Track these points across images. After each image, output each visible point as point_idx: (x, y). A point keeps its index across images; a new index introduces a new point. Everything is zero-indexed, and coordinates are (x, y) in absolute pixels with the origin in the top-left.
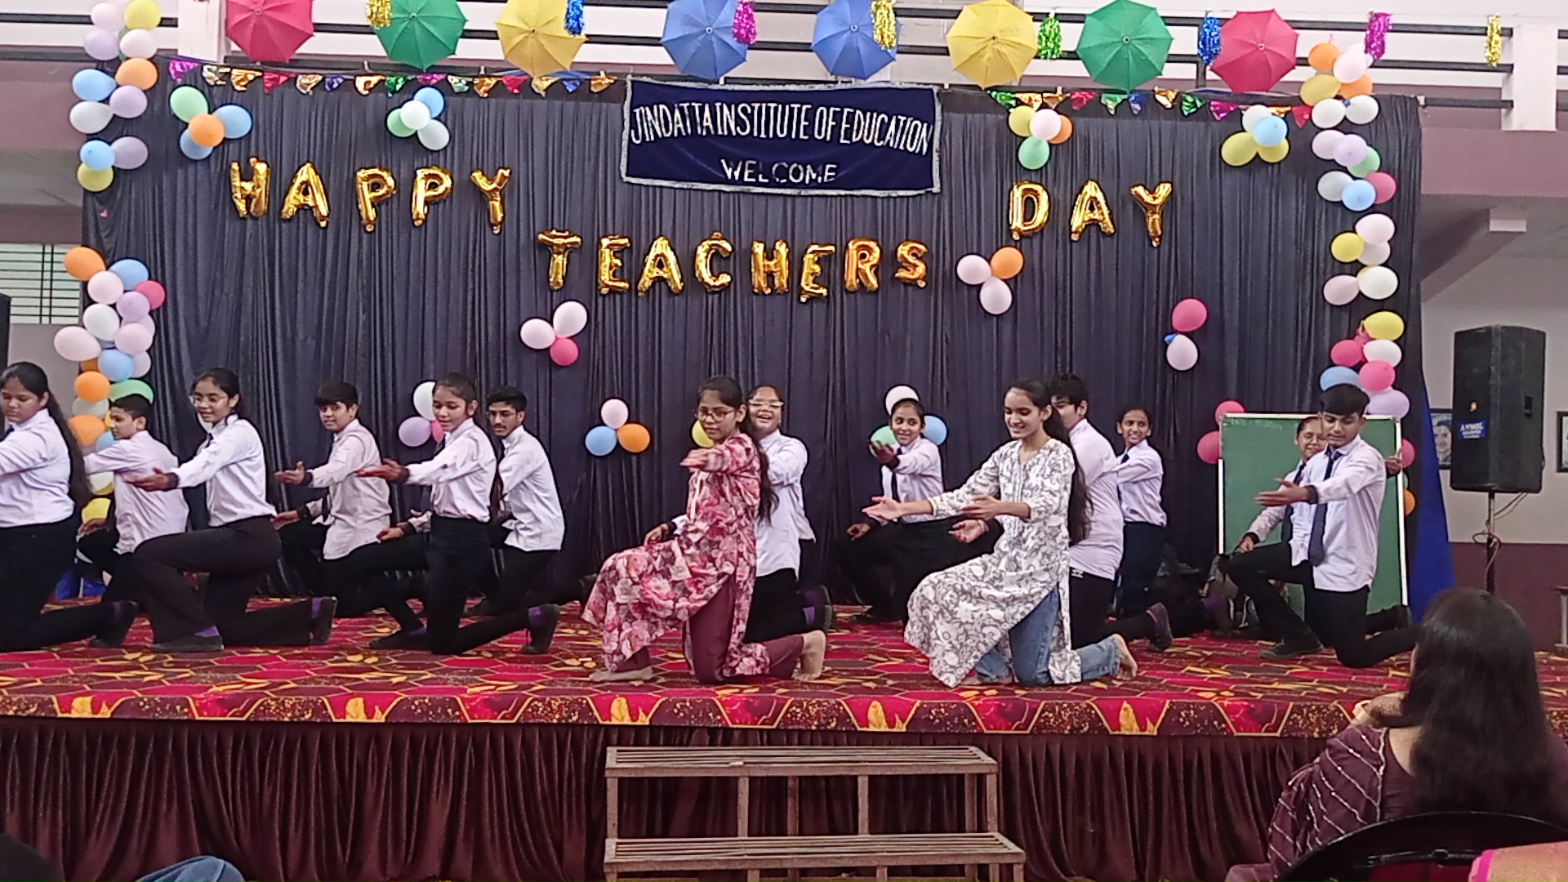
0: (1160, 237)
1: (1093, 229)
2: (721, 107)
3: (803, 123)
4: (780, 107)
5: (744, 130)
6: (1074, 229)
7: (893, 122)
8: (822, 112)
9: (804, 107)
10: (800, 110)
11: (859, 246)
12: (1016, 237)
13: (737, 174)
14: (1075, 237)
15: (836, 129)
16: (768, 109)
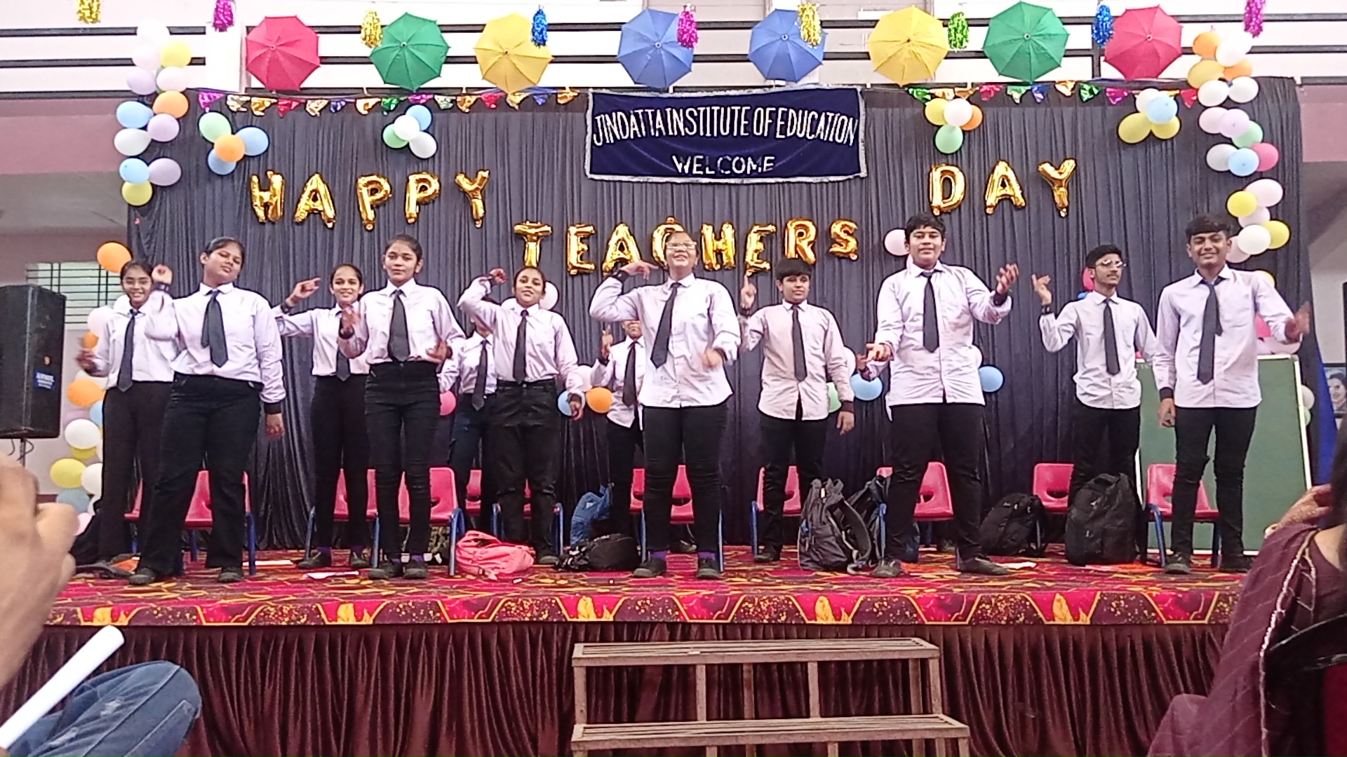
0: (1067, 208)
1: (1006, 203)
2: (671, 112)
3: (743, 122)
4: (723, 109)
5: (691, 130)
6: (988, 204)
7: (823, 118)
8: (759, 112)
9: (744, 109)
10: (740, 111)
11: (798, 226)
12: (937, 212)
13: (686, 168)
14: (989, 211)
15: (772, 126)
16: (712, 112)
